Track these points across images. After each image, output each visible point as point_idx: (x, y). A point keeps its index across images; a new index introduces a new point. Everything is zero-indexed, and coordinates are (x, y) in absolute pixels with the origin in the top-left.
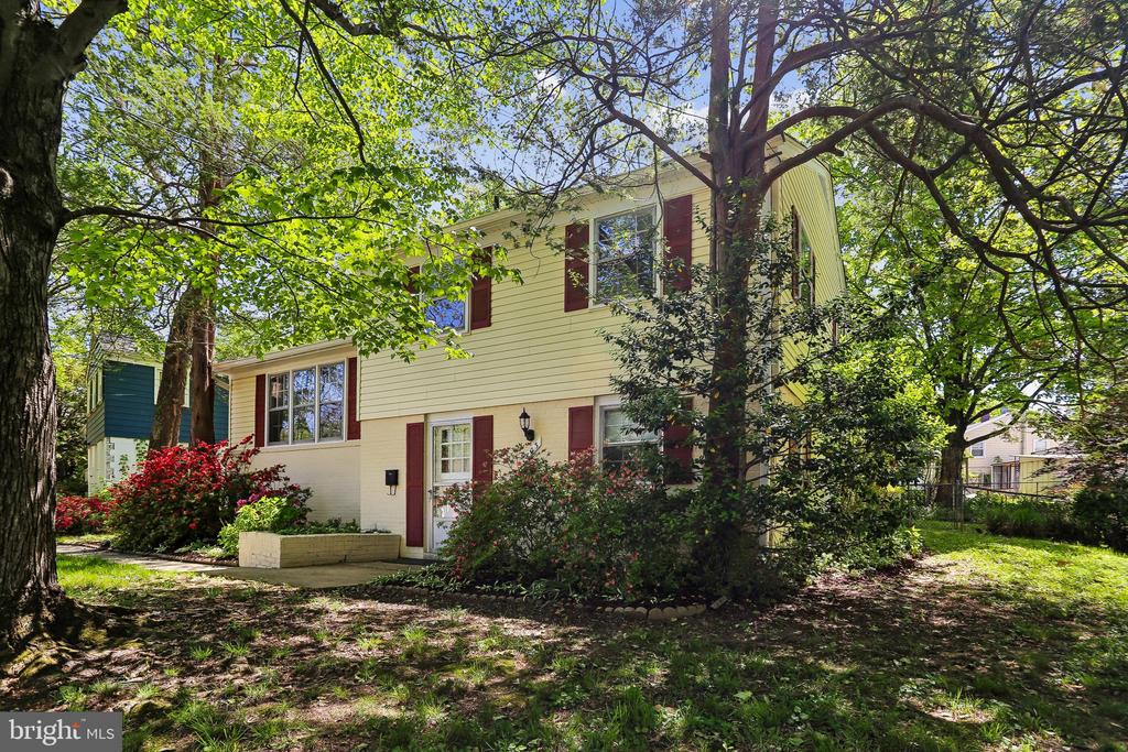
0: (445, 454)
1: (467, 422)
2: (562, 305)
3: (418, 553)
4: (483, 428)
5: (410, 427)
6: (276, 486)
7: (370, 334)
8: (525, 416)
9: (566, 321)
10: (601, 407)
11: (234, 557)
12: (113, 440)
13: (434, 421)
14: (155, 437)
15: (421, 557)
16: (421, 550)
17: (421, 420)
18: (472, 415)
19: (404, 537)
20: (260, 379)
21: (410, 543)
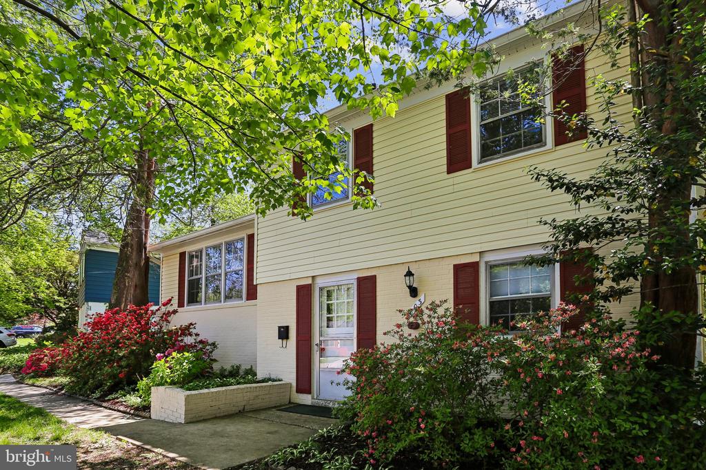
0: (329, 310)
1: (352, 282)
2: (445, 167)
3: (306, 399)
4: (367, 288)
5: (299, 288)
6: (189, 340)
7: (268, 189)
8: (409, 274)
9: (450, 182)
10: (486, 263)
11: (147, 408)
12: (90, 304)
13: (320, 282)
14: (113, 301)
15: (309, 403)
16: (309, 396)
17: (309, 281)
18: (356, 276)
19: (294, 384)
20: (182, 255)
21: (300, 390)
